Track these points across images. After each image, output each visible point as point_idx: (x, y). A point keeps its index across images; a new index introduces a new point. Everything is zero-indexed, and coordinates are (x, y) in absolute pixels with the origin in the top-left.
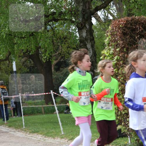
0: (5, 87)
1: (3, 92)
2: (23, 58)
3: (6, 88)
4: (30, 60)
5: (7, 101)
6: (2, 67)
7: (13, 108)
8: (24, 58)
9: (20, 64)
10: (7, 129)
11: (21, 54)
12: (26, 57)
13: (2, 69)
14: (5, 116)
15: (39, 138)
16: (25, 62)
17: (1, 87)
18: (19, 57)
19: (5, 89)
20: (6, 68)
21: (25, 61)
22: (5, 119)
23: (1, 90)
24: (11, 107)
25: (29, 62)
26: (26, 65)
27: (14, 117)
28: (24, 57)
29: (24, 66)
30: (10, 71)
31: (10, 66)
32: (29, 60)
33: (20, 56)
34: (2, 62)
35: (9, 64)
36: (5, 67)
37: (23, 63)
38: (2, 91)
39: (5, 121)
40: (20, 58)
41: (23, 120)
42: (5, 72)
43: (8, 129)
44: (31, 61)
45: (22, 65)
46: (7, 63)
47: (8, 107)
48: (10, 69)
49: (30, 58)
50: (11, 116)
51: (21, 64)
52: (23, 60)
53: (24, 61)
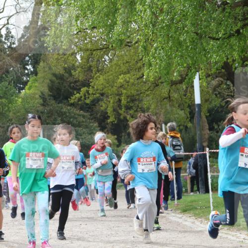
0: (179, 135)
1: (174, 143)
2: (213, 79)
3: (180, 137)
4: (229, 83)
5: (180, 161)
6: (173, 97)
7: (190, 176)
8: (217, 79)
9: (209, 92)
10: (178, 216)
11: (211, 71)
12: (221, 77)
13: (172, 100)
14: (176, 192)
15: (242, 237)
16: (218, 87)
17: (172, 135)
18: (207, 77)
19: (178, 138)
20: (181, 97)
21: (219, 85)
22: (176, 197)
23: (171, 139)
24: (187, 174)
25: (225, 86)
26: (219, 93)
27: (192, 194)
28: (217, 77)
29: (216, 95)
30: (189, 105)
31: (188, 94)
32: (226, 84)
33: (209, 76)
34: (174, 86)
35: (186, 91)
36: (179, 96)
37: (214, 90)
38: (172, 141)
39: (174, 200)
40: (209, 79)
41: (211, 201)
42: (179, 106)
43: (181, 216)
44: (229, 85)
45: (213, 93)
46: (183, 89)
47: (181, 175)
48: (187, 101)
49: (227, 80)
50: (186, 191)
51: (211, 92)
52: (214, 83)
53: (216, 86)
